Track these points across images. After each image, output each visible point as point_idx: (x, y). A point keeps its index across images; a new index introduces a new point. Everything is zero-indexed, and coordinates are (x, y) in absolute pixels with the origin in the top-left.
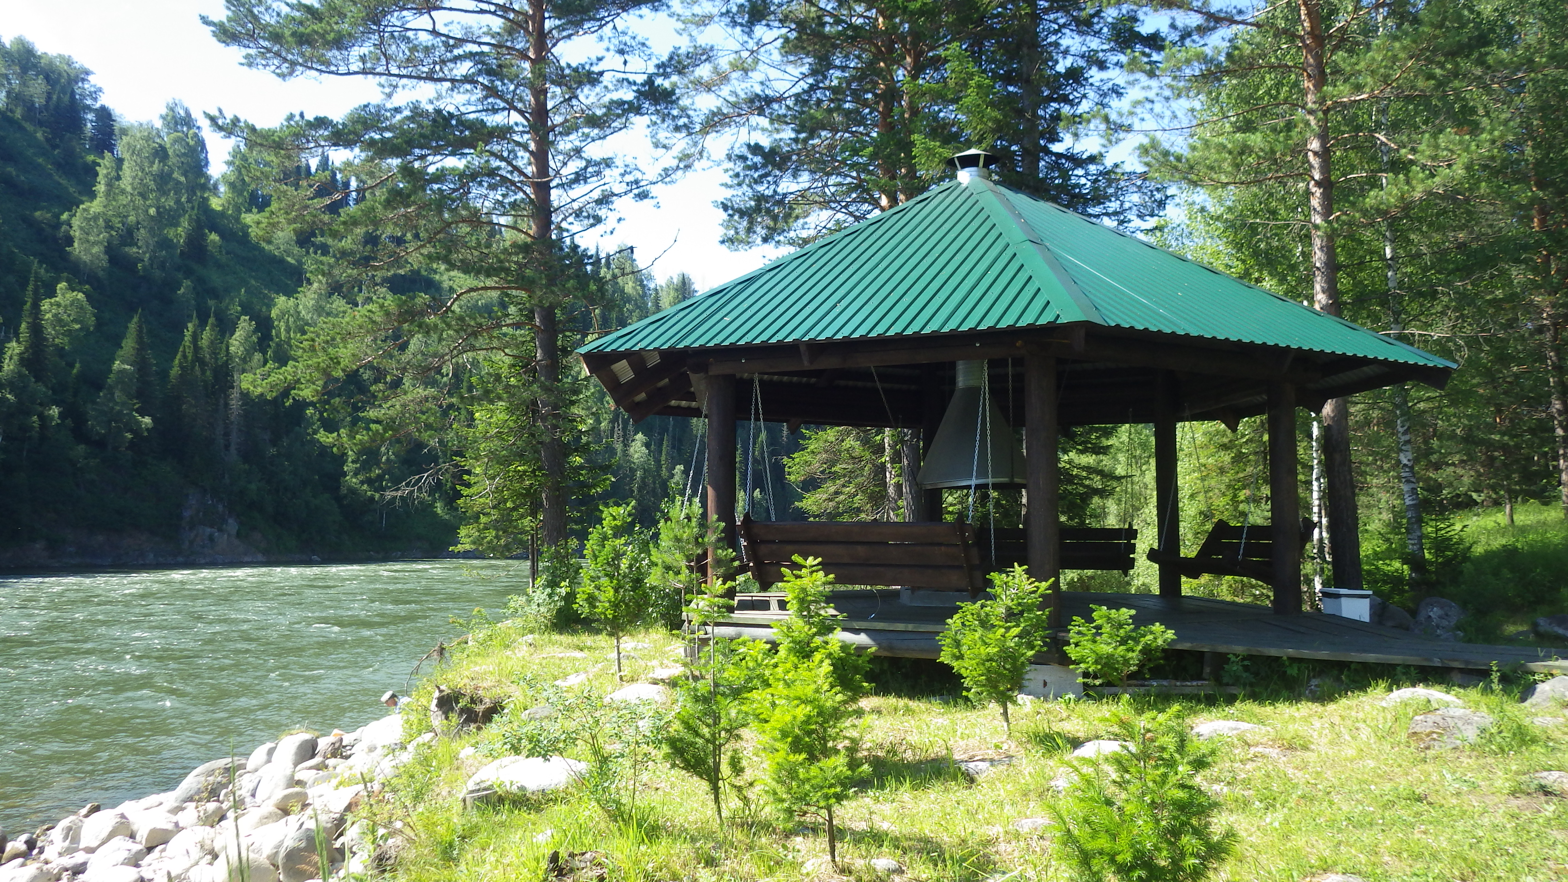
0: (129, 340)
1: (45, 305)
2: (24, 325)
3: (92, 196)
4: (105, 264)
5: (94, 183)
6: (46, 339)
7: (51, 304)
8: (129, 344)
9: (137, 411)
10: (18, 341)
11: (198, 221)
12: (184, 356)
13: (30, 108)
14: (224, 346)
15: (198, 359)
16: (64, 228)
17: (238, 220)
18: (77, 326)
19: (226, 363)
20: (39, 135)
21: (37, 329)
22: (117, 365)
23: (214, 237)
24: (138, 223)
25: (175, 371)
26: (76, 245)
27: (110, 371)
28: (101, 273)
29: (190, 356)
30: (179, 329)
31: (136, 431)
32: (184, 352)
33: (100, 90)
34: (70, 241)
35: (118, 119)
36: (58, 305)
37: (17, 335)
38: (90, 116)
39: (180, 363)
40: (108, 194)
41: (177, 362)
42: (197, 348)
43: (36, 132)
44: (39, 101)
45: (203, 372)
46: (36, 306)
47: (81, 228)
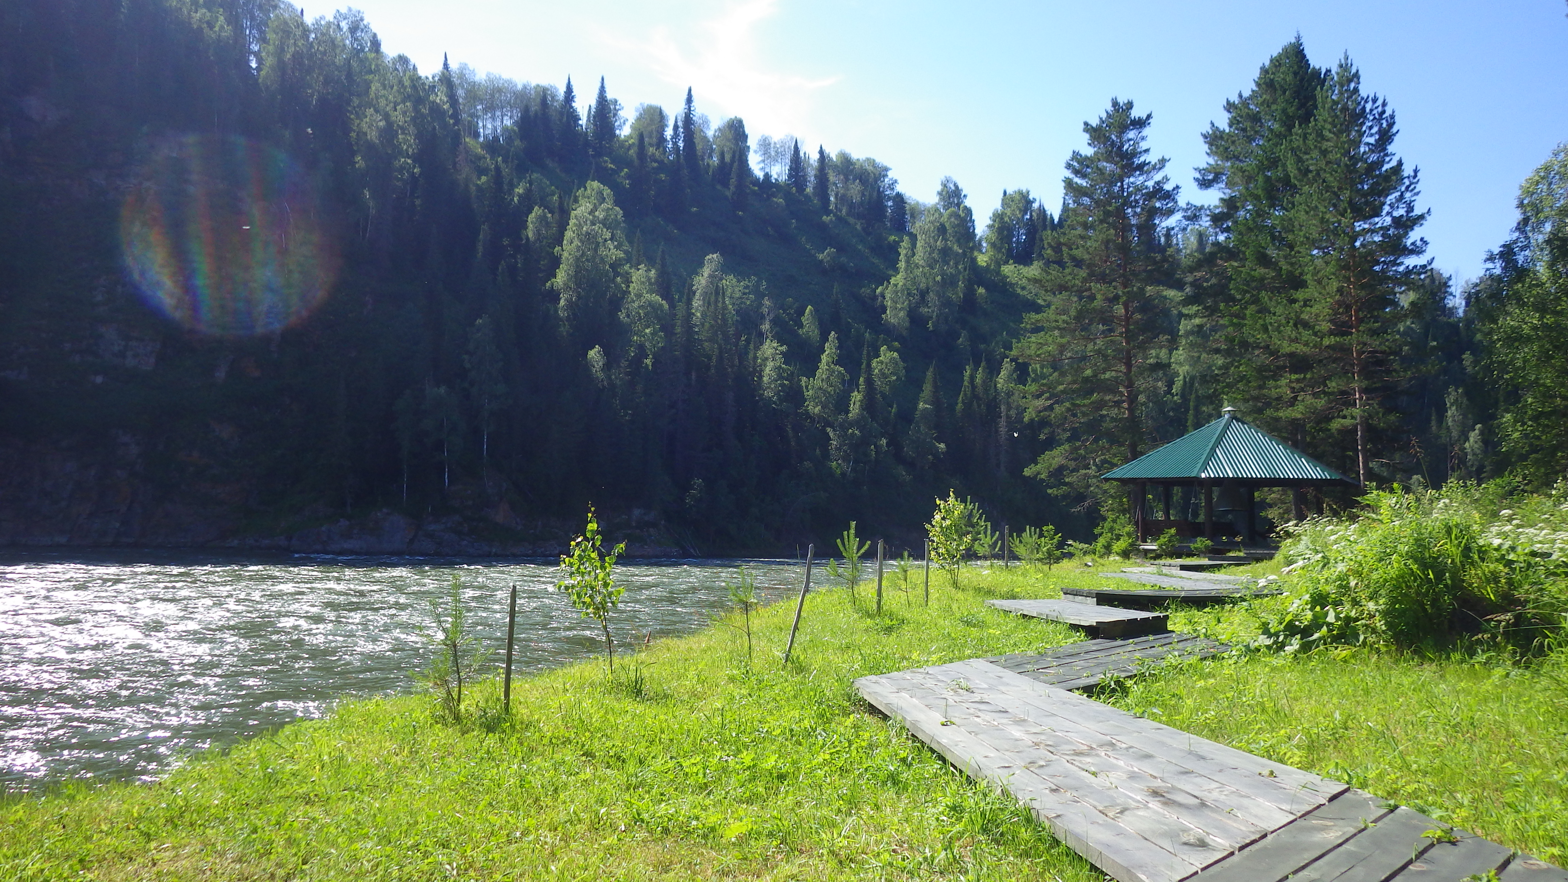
0: (928, 385)
1: (874, 364)
2: (861, 379)
3: (897, 271)
4: (907, 324)
5: (897, 261)
6: (876, 389)
7: (878, 362)
8: (928, 388)
9: (935, 439)
10: (858, 391)
11: (969, 280)
12: (965, 394)
13: (851, 206)
14: (993, 385)
15: (975, 396)
16: (880, 299)
17: (998, 273)
18: (894, 378)
19: (995, 398)
20: (858, 227)
21: (869, 382)
22: (921, 405)
23: (981, 290)
24: (928, 288)
25: (960, 406)
26: (888, 312)
27: (916, 409)
28: (905, 333)
29: (969, 393)
30: (961, 370)
31: (935, 453)
32: (965, 391)
33: (896, 181)
34: (884, 309)
35: (909, 201)
36: (882, 362)
37: (857, 386)
38: (890, 203)
39: (963, 400)
40: (906, 270)
41: (960, 399)
42: (973, 386)
43: (856, 224)
44: (856, 199)
45: (979, 406)
46: (869, 365)
47: (892, 299)
